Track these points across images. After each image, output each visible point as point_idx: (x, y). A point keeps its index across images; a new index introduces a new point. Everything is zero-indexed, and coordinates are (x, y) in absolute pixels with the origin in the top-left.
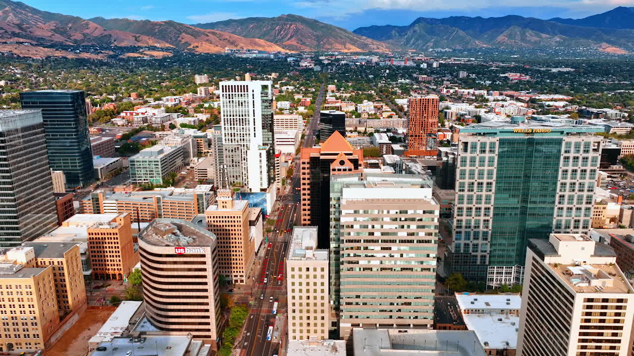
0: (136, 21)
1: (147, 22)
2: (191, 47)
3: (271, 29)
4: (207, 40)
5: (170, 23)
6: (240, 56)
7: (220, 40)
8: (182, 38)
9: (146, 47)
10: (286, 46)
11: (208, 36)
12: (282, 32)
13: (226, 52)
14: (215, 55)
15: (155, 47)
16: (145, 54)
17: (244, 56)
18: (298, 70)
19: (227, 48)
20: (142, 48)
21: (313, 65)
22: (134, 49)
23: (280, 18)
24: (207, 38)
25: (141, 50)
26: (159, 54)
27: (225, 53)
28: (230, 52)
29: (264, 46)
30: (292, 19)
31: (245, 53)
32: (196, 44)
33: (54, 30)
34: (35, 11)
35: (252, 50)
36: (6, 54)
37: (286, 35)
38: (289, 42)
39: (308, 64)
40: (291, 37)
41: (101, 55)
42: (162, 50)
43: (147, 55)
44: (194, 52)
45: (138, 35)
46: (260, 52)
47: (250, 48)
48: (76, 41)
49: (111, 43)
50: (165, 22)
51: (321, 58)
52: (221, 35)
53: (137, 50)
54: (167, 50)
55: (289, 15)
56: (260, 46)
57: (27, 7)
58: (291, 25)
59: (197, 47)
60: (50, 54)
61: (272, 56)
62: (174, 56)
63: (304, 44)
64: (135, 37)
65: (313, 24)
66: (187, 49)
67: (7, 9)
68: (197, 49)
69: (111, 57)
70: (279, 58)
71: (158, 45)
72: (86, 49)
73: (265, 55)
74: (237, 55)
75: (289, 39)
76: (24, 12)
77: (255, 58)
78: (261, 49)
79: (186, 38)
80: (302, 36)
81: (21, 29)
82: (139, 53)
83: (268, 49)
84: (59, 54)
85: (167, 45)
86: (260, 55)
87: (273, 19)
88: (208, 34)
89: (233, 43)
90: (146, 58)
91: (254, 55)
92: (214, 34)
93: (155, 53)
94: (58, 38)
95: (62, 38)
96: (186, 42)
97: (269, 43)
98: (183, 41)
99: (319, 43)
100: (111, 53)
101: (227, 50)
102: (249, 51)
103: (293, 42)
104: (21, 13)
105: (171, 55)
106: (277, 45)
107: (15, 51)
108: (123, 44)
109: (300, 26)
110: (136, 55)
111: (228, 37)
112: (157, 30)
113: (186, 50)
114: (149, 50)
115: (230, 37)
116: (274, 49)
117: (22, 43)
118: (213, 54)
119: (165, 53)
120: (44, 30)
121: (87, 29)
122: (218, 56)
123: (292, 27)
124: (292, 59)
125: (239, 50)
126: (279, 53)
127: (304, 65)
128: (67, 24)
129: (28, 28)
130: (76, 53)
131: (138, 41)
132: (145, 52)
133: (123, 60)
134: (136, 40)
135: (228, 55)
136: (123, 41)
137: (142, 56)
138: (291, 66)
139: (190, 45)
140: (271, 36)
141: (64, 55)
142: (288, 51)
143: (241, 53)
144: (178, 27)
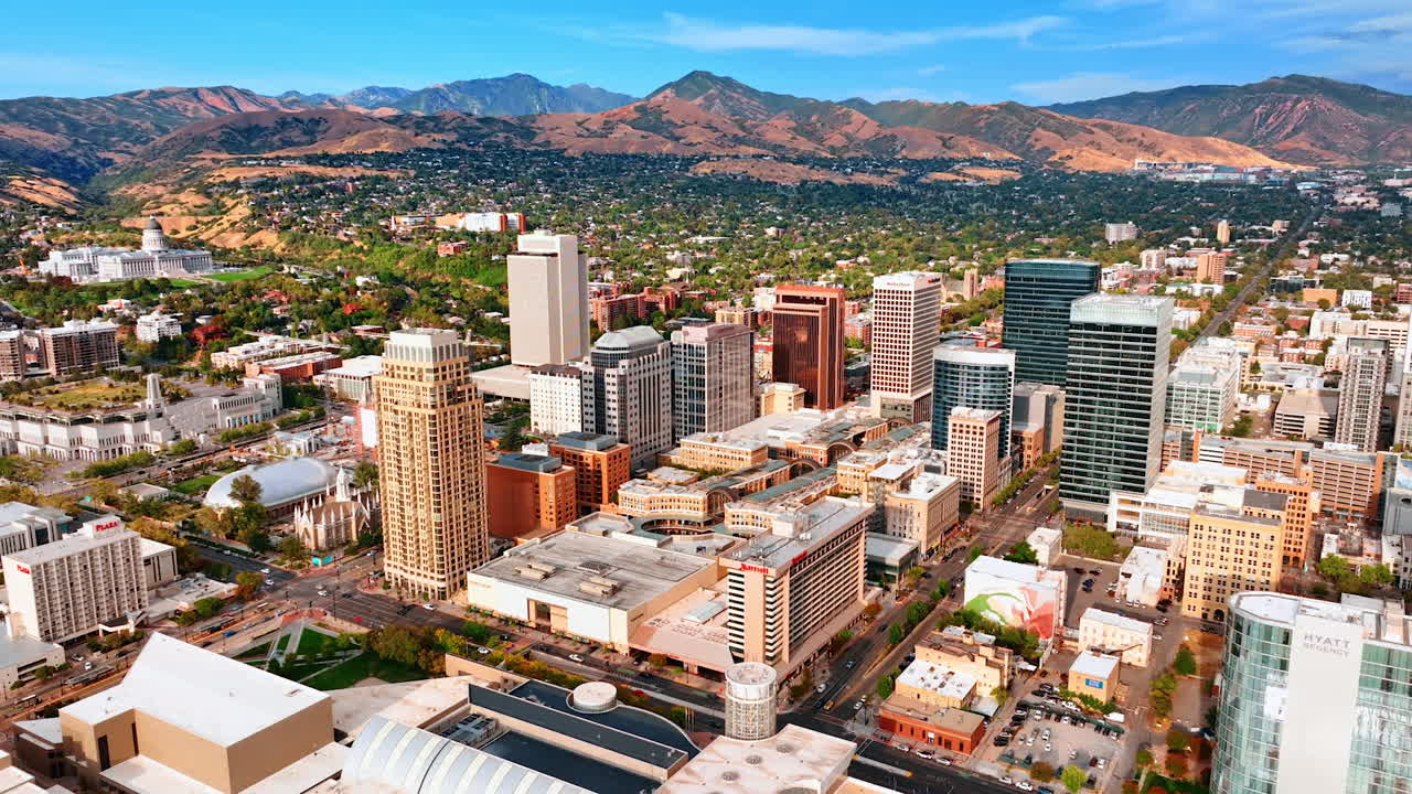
0: (935, 105)
1: (960, 107)
2: (1055, 158)
3: (1243, 113)
4: (1092, 143)
5: (1010, 108)
6: (1171, 177)
7: (1120, 141)
8: (1036, 140)
9: (965, 160)
10: (1279, 153)
11: (1093, 133)
12: (1270, 121)
13: (1136, 168)
14: (1113, 175)
15: (983, 159)
16: (965, 175)
17: (1181, 178)
18: (1340, 215)
19: (1137, 161)
20: (958, 162)
21: (1374, 203)
22: (944, 165)
23: (1267, 87)
24: (1089, 137)
25: (957, 167)
26: (994, 175)
27: (1134, 172)
28: (1144, 168)
29: (1225, 155)
30: (1299, 85)
31: (1181, 172)
32: (1068, 152)
33: (795, 129)
34: (751, 92)
35: (1197, 164)
36: (739, 178)
37: (1282, 126)
38: (1289, 143)
39: (1360, 200)
40: (1295, 131)
41: (886, 176)
42: (998, 165)
43: (970, 176)
44: (1061, 169)
45: (947, 136)
46: (1218, 169)
47: (1193, 160)
48: (833, 149)
49: (894, 152)
50: (1000, 106)
51: (1390, 183)
52: (1121, 131)
53: (949, 167)
54: (1008, 164)
55: (1291, 78)
56: (1216, 153)
57: (741, 86)
58: (1298, 101)
59: (1070, 157)
60: (805, 177)
61: (1252, 179)
62: (1026, 178)
63: (1329, 147)
64: (941, 138)
65: (1358, 96)
66: (1047, 163)
67: (712, 91)
68: (1069, 163)
69: (903, 180)
70: (1272, 183)
71: (987, 155)
72: (858, 165)
73: (1234, 177)
74: (1163, 176)
75: (1288, 136)
76: (735, 95)
77: (1210, 184)
78: (1218, 161)
79: (1045, 137)
80: (1327, 125)
81: (743, 128)
82: (953, 171)
83: (1238, 162)
84: (819, 175)
85: (1007, 155)
86: (1219, 177)
87: (1248, 89)
88: (1094, 129)
89: (1149, 148)
90: (970, 182)
91: (1207, 177)
92: (1106, 128)
93: (985, 173)
94: (805, 146)
95: (811, 144)
96: (1046, 148)
97: (1238, 146)
98: (1038, 146)
99: (1375, 144)
100: (903, 173)
101: (1138, 164)
102: (1190, 165)
103: (1302, 143)
104: (732, 98)
105: (1018, 176)
106: (1258, 149)
107: (752, 172)
108: (919, 155)
109: (1324, 103)
110: (951, 177)
111: (1138, 136)
112: (982, 124)
113: (1046, 166)
114: (972, 165)
115: (1143, 135)
116: (1252, 164)
117: (761, 156)
118: (1106, 174)
119: (1006, 172)
120: (778, 130)
121: (849, 123)
122: (1121, 179)
123: (1299, 106)
124: (1308, 185)
125: (1166, 165)
126: (1269, 170)
127: (1349, 200)
128: (809, 117)
129: (756, 126)
130: (846, 174)
131: (949, 148)
132: (966, 171)
133: (927, 187)
134: (944, 145)
135: (1142, 176)
136: (918, 147)
137: (961, 179)
138: (1312, 203)
139: (1054, 153)
140: (1240, 130)
141: (828, 177)
142: (1287, 166)
143: (1170, 172)
144: (1027, 116)
